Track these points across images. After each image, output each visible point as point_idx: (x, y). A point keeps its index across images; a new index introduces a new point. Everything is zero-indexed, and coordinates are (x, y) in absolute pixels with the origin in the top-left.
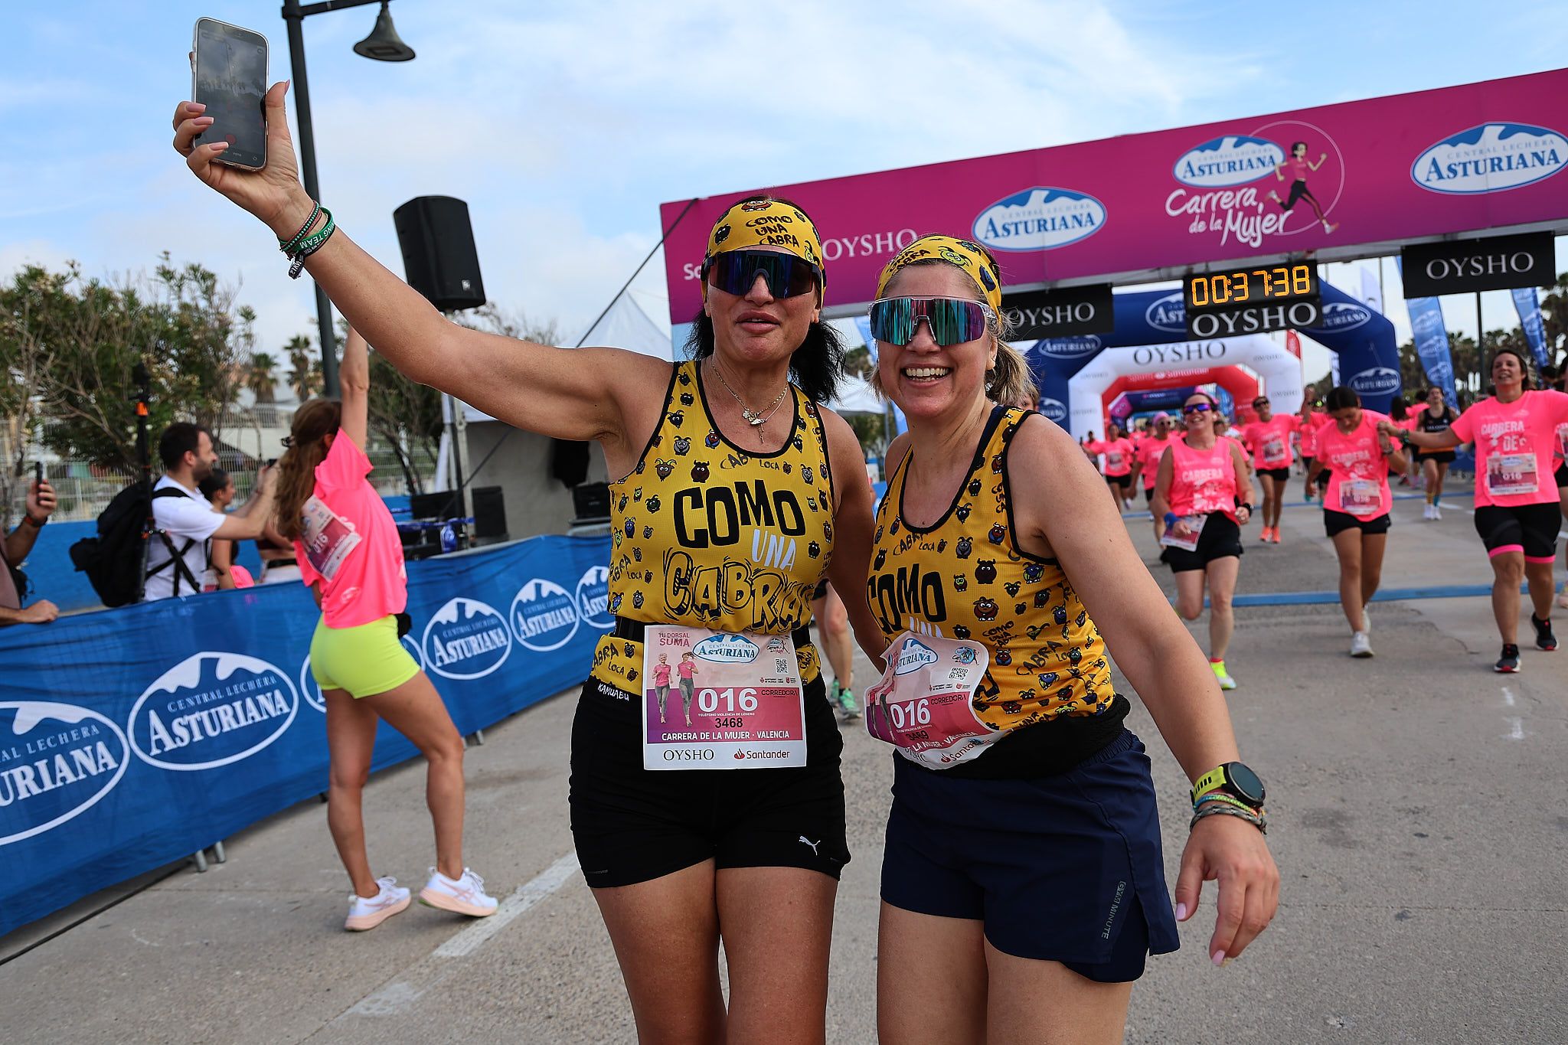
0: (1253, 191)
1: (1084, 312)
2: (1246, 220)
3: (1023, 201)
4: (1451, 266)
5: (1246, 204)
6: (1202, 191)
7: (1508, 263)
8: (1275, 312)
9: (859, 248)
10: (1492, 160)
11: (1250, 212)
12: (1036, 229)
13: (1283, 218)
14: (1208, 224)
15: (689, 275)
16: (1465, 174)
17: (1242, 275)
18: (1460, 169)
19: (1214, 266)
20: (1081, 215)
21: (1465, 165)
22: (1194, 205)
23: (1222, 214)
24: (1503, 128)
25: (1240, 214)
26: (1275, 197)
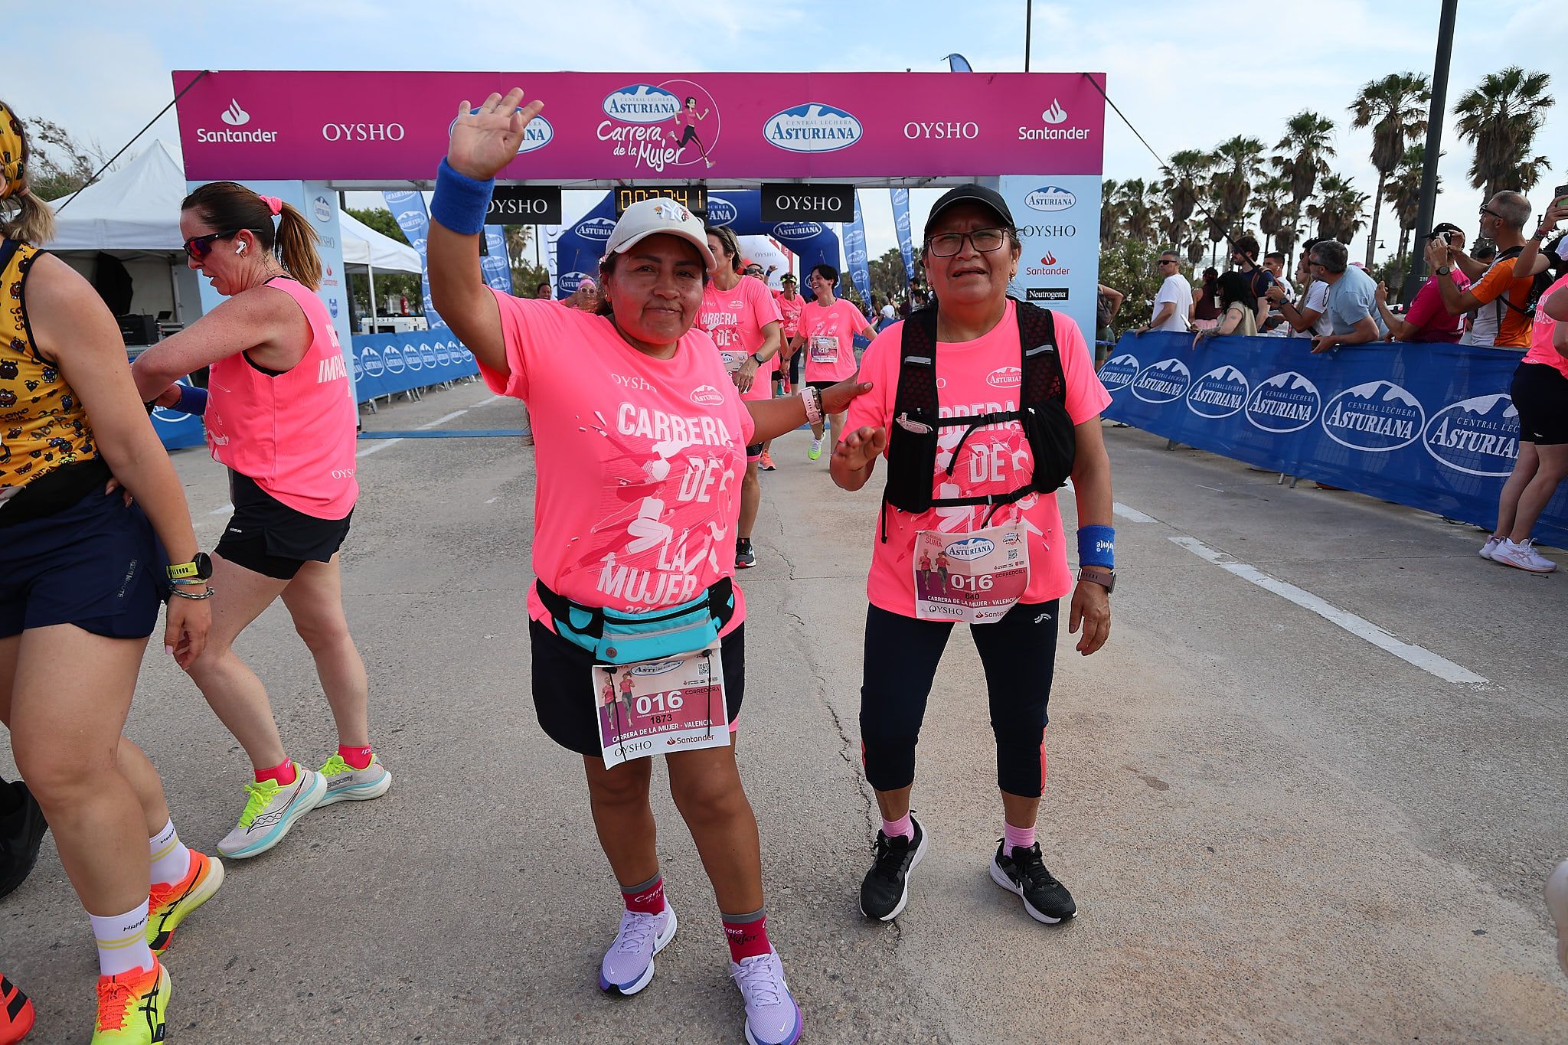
0: (659, 129)
1: (540, 206)
2: (653, 150)
4: (791, 200)
5: (654, 139)
6: (623, 124)
7: (826, 204)
9: (355, 133)
10: (814, 129)
11: (656, 145)
13: (678, 153)
14: (627, 150)
15: (203, 139)
16: (797, 138)
17: (656, 191)
18: (794, 133)
19: (637, 183)
20: (535, 130)
21: (797, 130)
22: (617, 134)
23: (637, 144)
24: (821, 108)
25: (650, 145)
26: (674, 136)
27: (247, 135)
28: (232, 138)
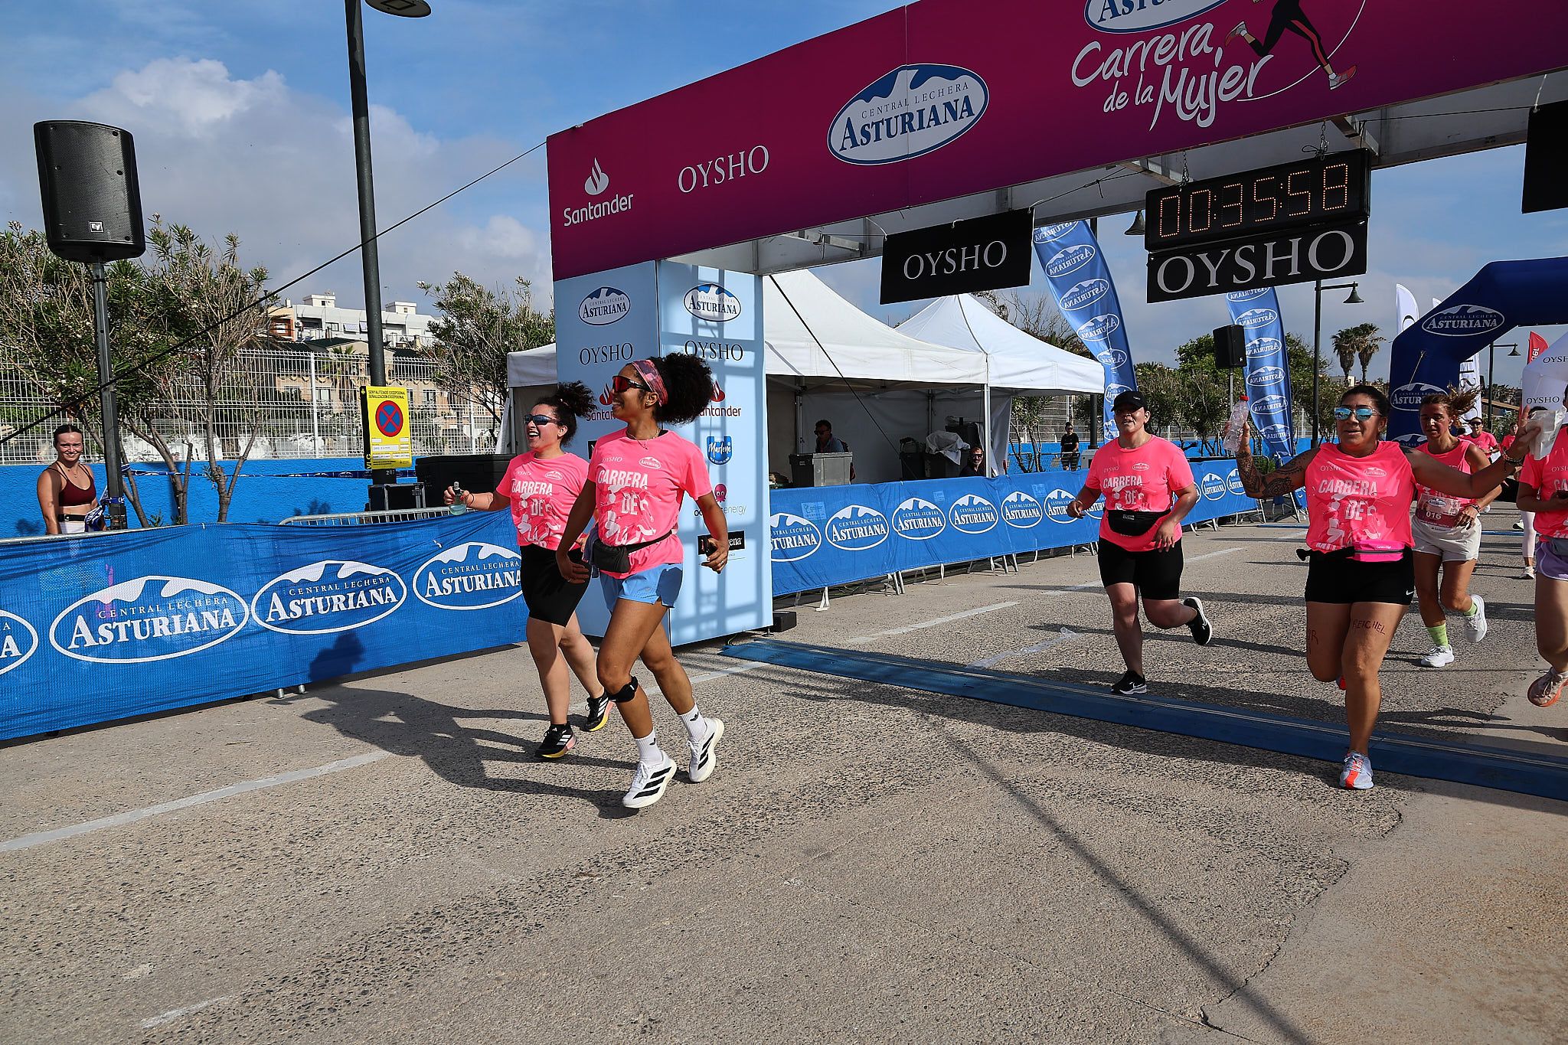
0: (1209, 27)
1: (994, 253)
2: (1194, 80)
3: (885, 90)
5: (1194, 53)
6: (1124, 39)
8: (1283, 249)
9: (713, 174)
11: (1200, 66)
12: (900, 130)
13: (1254, 71)
14: (1131, 97)
15: (568, 221)
17: (1237, 184)
20: (956, 101)
23: (1154, 75)
25: (1185, 71)
26: (1244, 33)
27: (606, 206)
28: (592, 215)
